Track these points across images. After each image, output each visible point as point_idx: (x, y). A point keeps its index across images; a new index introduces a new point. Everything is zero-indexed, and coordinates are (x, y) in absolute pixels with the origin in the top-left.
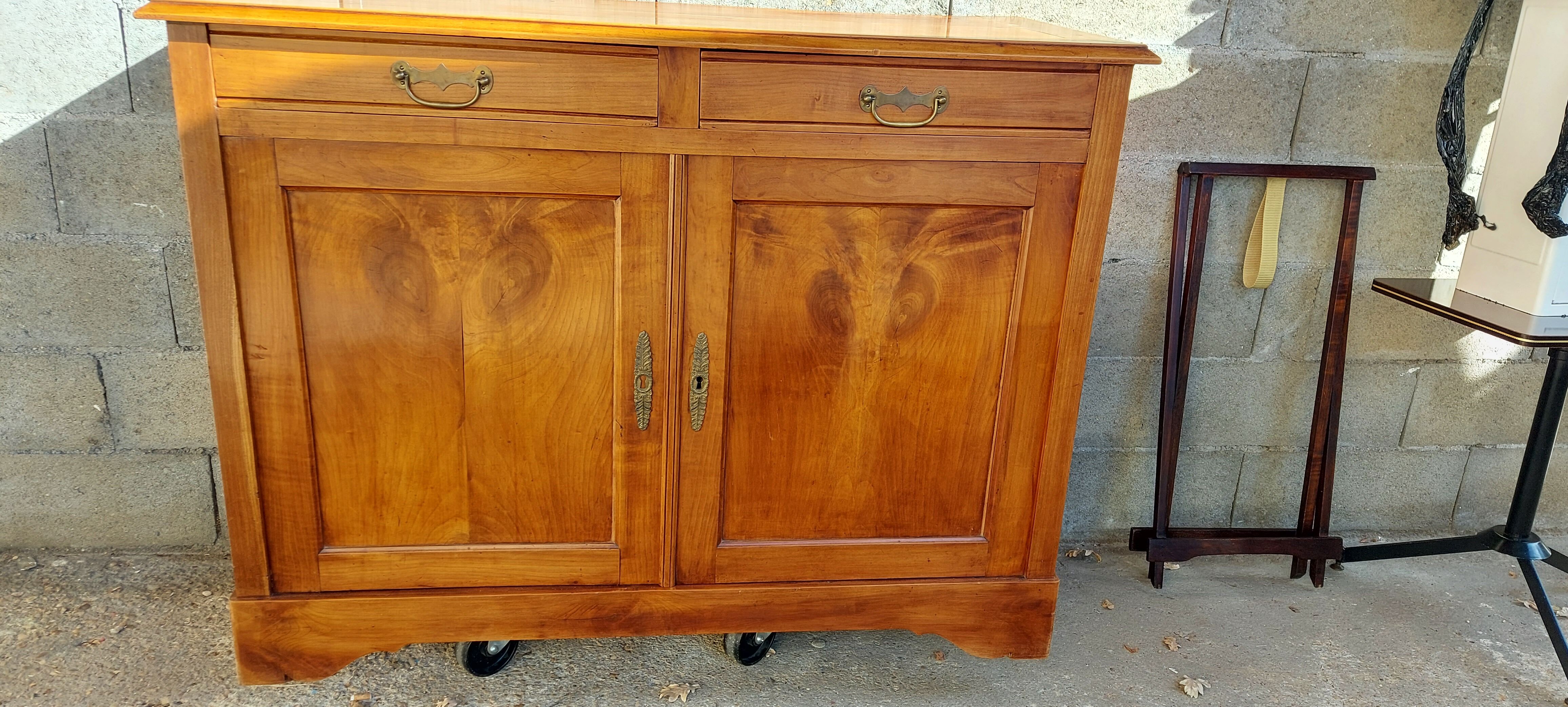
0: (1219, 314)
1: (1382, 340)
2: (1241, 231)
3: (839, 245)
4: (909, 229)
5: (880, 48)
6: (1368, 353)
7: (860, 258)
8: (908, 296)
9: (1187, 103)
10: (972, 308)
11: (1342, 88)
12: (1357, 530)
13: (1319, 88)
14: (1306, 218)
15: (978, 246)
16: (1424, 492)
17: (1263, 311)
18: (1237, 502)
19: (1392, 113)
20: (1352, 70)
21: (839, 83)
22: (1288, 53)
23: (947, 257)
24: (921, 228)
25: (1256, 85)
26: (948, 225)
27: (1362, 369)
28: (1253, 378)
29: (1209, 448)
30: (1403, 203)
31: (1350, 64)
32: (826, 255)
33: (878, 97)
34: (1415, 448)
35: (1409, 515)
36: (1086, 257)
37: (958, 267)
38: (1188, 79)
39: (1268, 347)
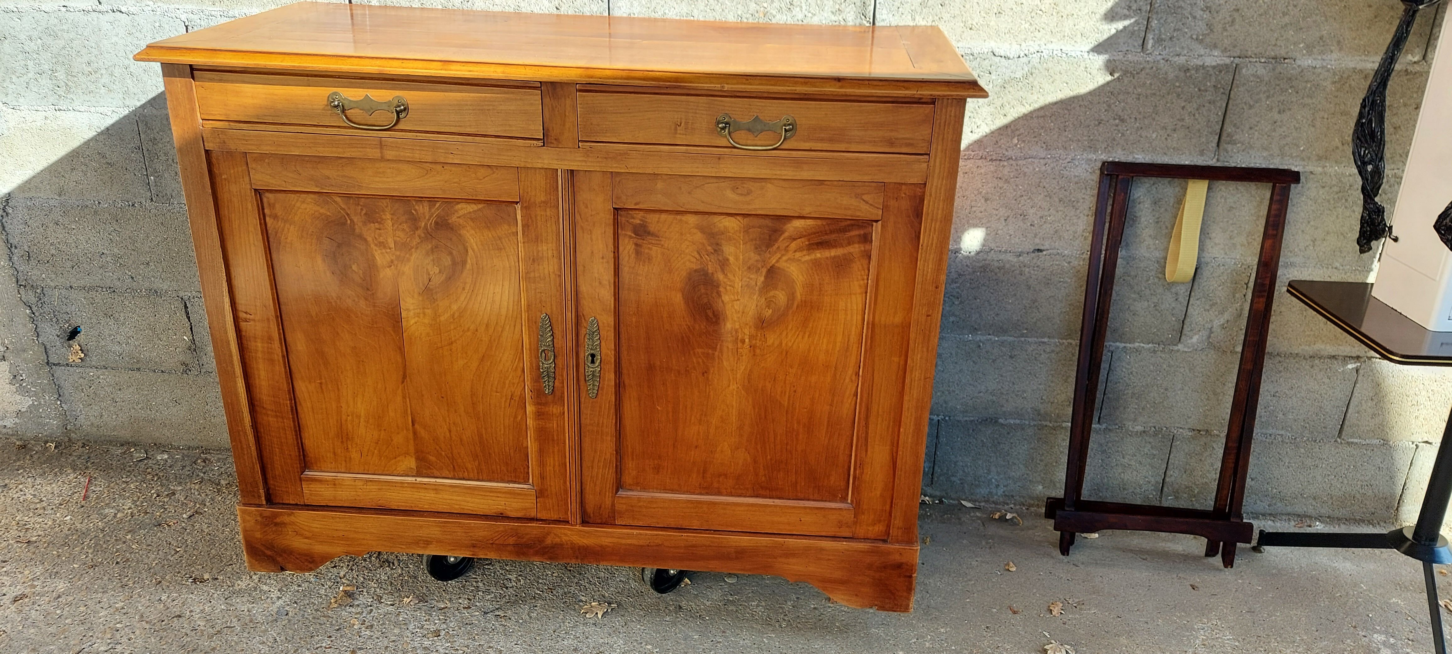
0: (1146, 303)
1: (1318, 336)
2: (1167, 228)
3: (709, 248)
4: (770, 236)
5: (727, 84)
6: (1303, 347)
7: (728, 260)
8: (773, 293)
9: (1109, 106)
10: (831, 306)
11: (1272, 93)
12: (1294, 514)
13: (1246, 92)
14: (1235, 216)
15: (833, 252)
16: (1365, 483)
17: (1191, 303)
18: (1167, 479)
19: (1326, 116)
20: (1282, 75)
21: (698, 111)
22: (1214, 59)
23: (805, 261)
24: (781, 235)
25: (1180, 89)
26: (805, 233)
27: (1297, 362)
28: (1182, 365)
29: (1137, 427)
30: (1339, 205)
31: (1279, 69)
32: (697, 256)
33: (732, 124)
34: (1356, 441)
35: (1349, 504)
36: (930, 266)
37: (816, 270)
38: (1108, 83)
39: (1197, 336)
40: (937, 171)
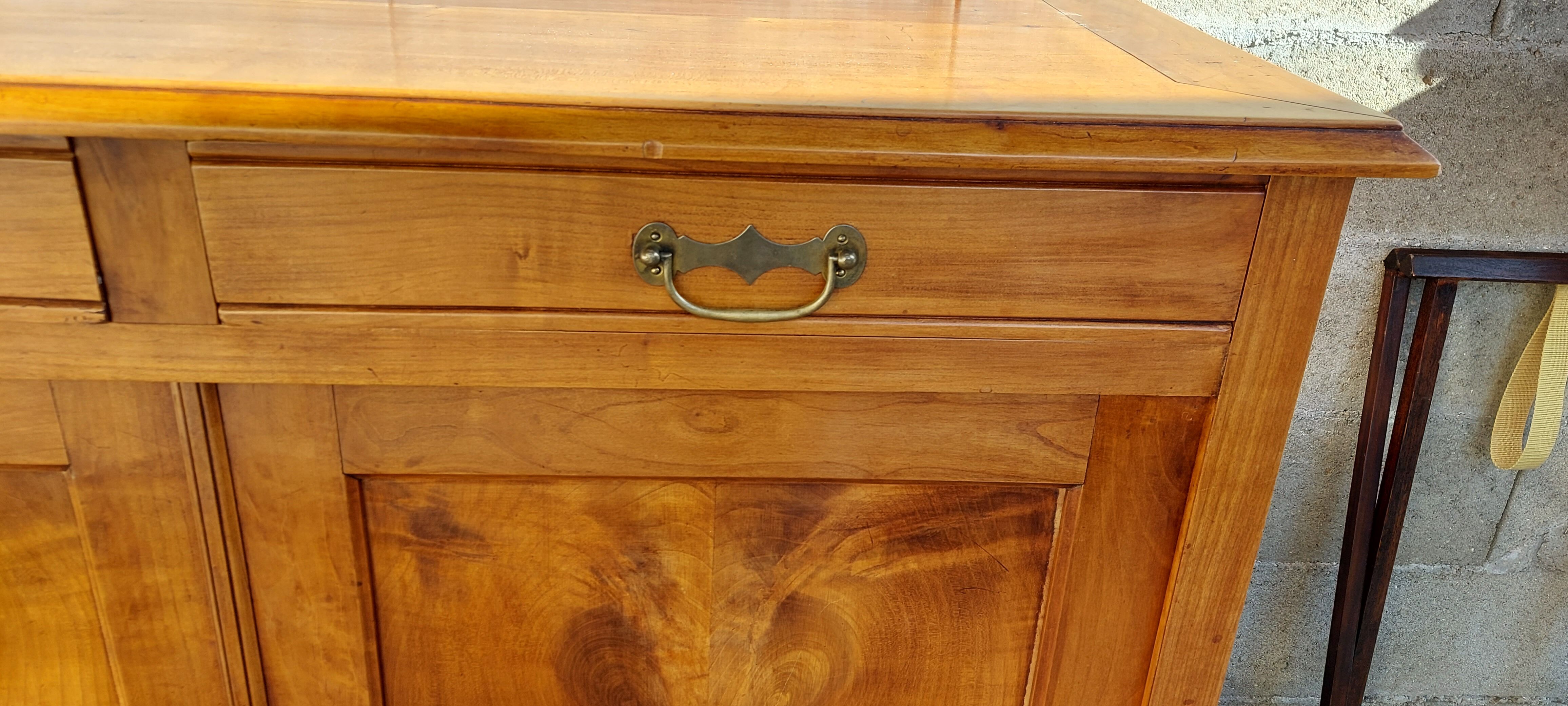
0: (1438, 498)
2: (1492, 365)
3: (624, 559)
4: (786, 525)
5: (663, 139)
7: (675, 585)
8: (794, 656)
10: (940, 680)
15: (951, 558)
17: (1516, 493)
21: (576, 215)
23: (877, 580)
24: (816, 522)
26: (878, 516)
28: (1485, 597)
32: (591, 579)
33: (679, 250)
36: (1206, 593)
37: (906, 600)
38: (1418, 97)
39: (1519, 550)
40: (1249, 365)
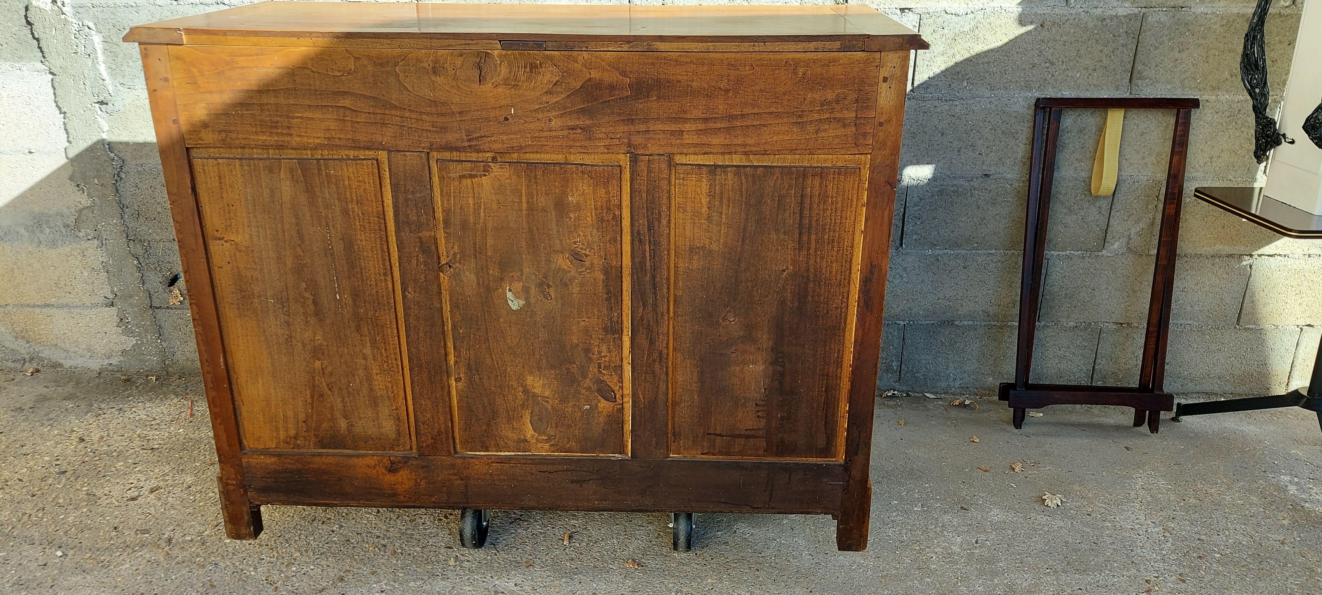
0: (1075, 217)
1: (1217, 238)
2: (1090, 152)
6: (1205, 248)
9: (1041, 52)
11: (1172, 36)
12: (1203, 393)
13: (1152, 36)
14: (1146, 140)
16: (1260, 363)
17: (1112, 215)
18: (1096, 367)
19: (1217, 54)
20: (1180, 21)
22: (1125, 9)
25: (1098, 36)
27: (1200, 261)
28: (1106, 268)
29: (1070, 323)
30: (1231, 127)
31: (1178, 16)
34: (1251, 326)
35: (1248, 381)
39: (1118, 243)
